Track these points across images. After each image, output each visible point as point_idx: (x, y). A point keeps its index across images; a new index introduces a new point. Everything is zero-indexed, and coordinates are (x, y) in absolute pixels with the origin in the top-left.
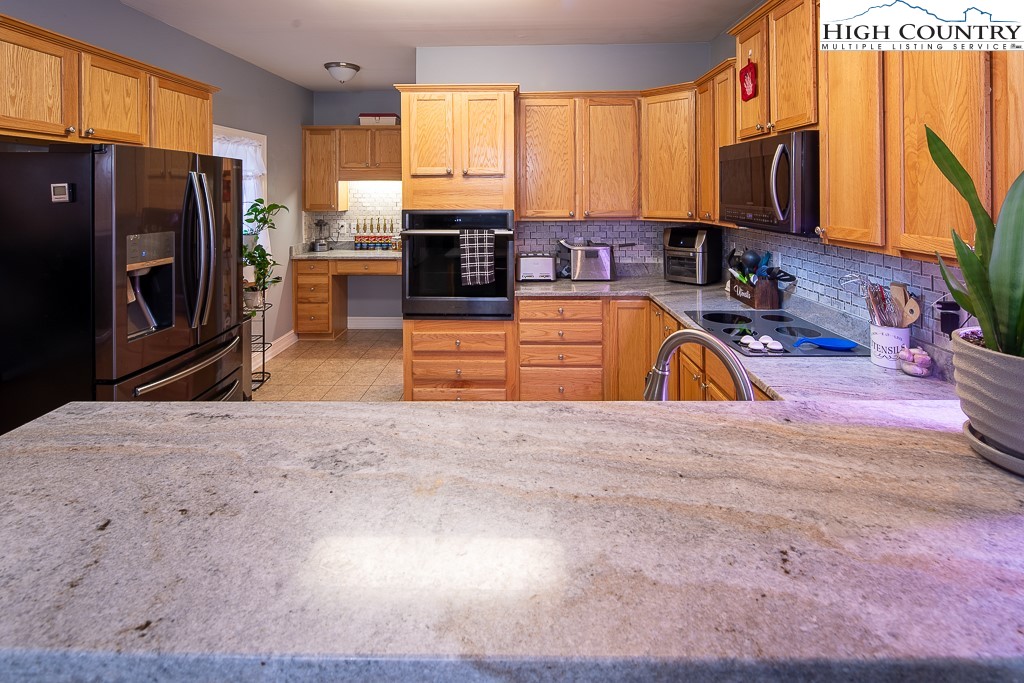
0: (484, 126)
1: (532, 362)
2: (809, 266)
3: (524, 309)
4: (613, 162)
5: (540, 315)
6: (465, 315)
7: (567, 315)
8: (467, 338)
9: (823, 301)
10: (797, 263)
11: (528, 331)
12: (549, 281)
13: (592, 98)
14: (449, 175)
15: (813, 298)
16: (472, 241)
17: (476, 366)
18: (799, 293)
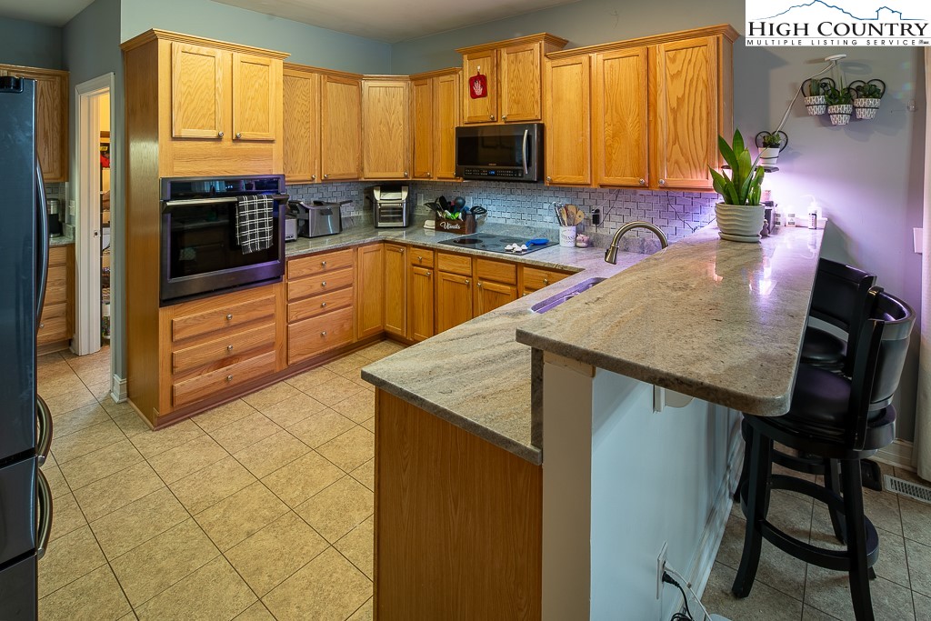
0: (256, 91)
1: (299, 317)
2: (498, 203)
3: (293, 268)
4: (344, 131)
5: (306, 272)
6: (235, 287)
7: (328, 266)
8: (237, 311)
9: (509, 222)
10: (487, 202)
11: (296, 288)
12: (294, 241)
13: (330, 75)
14: (219, 138)
15: (502, 221)
16: (251, 207)
17: (246, 336)
18: (489, 220)
